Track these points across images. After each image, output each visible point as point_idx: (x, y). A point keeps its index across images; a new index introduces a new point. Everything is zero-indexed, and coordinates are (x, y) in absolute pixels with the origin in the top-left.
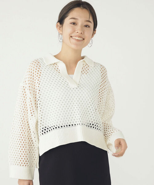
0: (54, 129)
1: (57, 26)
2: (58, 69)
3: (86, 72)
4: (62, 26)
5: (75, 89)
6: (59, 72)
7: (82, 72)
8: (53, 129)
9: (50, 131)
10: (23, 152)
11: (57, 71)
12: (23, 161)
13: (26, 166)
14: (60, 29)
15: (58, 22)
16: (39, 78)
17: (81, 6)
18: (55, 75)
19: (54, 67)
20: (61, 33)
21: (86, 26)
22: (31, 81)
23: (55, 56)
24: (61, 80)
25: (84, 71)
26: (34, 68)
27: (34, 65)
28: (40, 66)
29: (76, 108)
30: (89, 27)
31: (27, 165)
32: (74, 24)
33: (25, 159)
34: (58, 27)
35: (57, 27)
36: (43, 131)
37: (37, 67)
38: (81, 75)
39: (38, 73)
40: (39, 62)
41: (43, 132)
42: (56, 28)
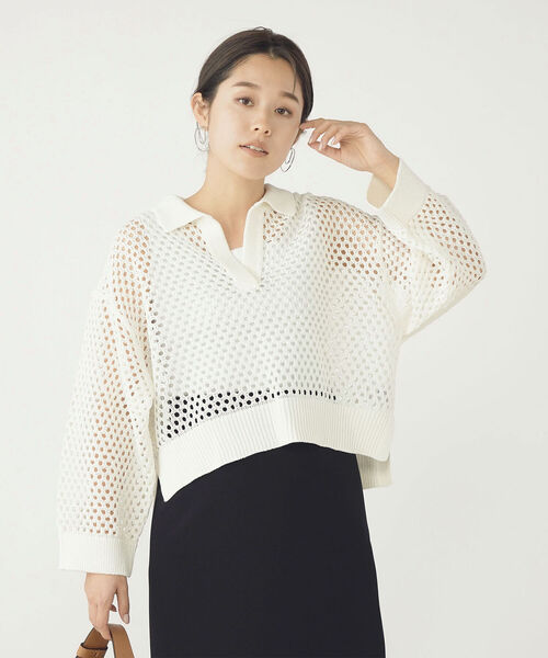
0: (202, 417)
1: (194, 102)
2: (199, 238)
3: (278, 235)
4: (210, 106)
5: (254, 293)
6: (204, 249)
7: (264, 237)
8: (199, 419)
9: (190, 424)
10: (99, 491)
11: (197, 244)
12: (99, 518)
13: (107, 532)
14: (200, 113)
15: (198, 91)
16: (146, 271)
17: (271, 49)
18: (190, 259)
19: (190, 235)
20: (205, 124)
21: (281, 111)
22: (127, 291)
23: (187, 201)
24: (211, 271)
25: (272, 233)
26: (129, 243)
27: (131, 235)
28: (146, 238)
29: (262, 350)
30: (290, 113)
31: (111, 531)
32: (246, 101)
33: (104, 512)
34: (197, 106)
35: (193, 106)
36: (169, 427)
37: (137, 240)
38: (264, 248)
39: (141, 259)
40: (142, 227)
41: (169, 431)
42: (190, 108)
